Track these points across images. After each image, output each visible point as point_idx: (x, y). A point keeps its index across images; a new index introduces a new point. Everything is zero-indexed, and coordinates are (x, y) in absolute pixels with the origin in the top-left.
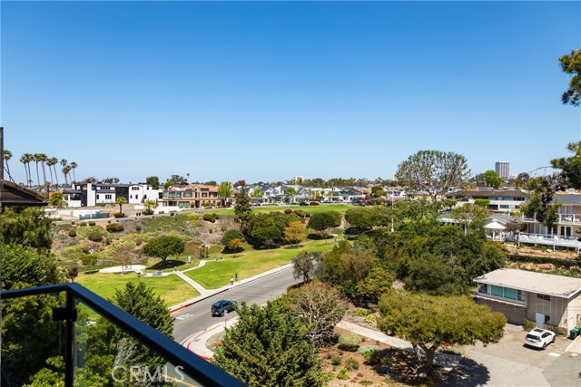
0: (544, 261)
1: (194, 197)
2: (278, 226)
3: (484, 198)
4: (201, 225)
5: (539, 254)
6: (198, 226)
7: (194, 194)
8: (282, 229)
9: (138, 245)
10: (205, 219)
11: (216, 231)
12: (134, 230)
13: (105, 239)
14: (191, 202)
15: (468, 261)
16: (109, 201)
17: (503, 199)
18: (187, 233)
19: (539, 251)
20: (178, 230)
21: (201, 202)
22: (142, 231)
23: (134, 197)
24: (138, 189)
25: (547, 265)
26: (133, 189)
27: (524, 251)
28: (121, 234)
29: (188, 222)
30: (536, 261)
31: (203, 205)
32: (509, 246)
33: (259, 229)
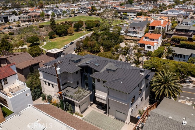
0: (131, 40)
1: (32, 18)
2: (65, 29)
3: (125, 13)
4: (39, 30)
5: (130, 38)
6: (38, 30)
7: (32, 17)
8: (67, 30)
9: (21, 39)
10: (40, 27)
11: (45, 31)
12: (18, 34)
13: (10, 38)
14: (31, 20)
15: (116, 41)
16: (2, 22)
17: (131, 13)
18: (36, 33)
19: (131, 37)
20: (32, 32)
21: (35, 20)
22: (20, 34)
23: (10, 20)
24: (11, 17)
25: (131, 41)
26: (9, 17)
27: (128, 38)
28: (14, 35)
29: (34, 29)
30: (130, 40)
31: (36, 21)
32: (125, 36)
33: (59, 30)
